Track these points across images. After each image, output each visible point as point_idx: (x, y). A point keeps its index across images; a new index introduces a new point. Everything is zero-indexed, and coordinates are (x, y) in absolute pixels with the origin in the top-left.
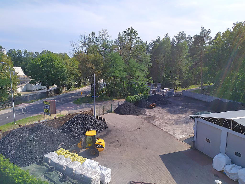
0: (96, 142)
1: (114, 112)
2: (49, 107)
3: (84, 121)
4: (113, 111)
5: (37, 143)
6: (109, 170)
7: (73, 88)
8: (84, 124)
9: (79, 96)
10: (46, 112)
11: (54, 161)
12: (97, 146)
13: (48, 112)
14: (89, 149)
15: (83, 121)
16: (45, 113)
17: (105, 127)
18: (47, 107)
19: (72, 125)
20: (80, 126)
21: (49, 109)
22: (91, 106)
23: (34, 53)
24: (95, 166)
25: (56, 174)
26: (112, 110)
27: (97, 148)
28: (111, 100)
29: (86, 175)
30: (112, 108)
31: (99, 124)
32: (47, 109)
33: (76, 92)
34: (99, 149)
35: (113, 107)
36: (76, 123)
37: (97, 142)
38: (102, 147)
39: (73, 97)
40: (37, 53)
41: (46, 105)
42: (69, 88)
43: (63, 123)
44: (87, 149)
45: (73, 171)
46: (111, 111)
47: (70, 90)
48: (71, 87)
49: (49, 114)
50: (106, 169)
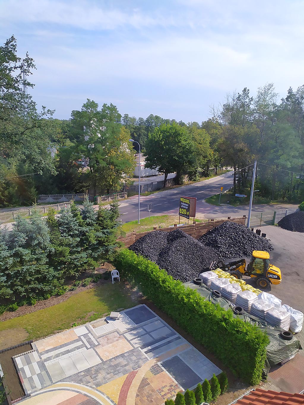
0: (269, 269)
1: (277, 225)
2: (189, 207)
3: (238, 234)
4: (276, 222)
5: (182, 255)
6: (302, 315)
7: (198, 178)
8: (238, 238)
9: (211, 191)
10: (183, 213)
11: (217, 284)
12: (271, 276)
13: (185, 214)
14: (255, 276)
15: (236, 233)
16: (181, 214)
17: (269, 248)
18: (185, 206)
19: (221, 238)
20: (232, 240)
21: (188, 210)
22: (237, 211)
23: (137, 119)
24: (277, 303)
25: (225, 302)
26: (274, 221)
27: (270, 279)
28: (267, 203)
29: (270, 313)
30: (274, 217)
31: (260, 242)
32: (184, 209)
33: (204, 185)
34: (272, 280)
35: (276, 216)
36: (225, 235)
37: (271, 269)
38: (278, 278)
39: (202, 192)
40: (141, 119)
41: (184, 204)
42: (192, 176)
43: (204, 232)
44: (253, 276)
45: (248, 303)
46: (271, 223)
47: (194, 181)
48: (195, 176)
49: (187, 217)
50: (296, 311)
